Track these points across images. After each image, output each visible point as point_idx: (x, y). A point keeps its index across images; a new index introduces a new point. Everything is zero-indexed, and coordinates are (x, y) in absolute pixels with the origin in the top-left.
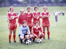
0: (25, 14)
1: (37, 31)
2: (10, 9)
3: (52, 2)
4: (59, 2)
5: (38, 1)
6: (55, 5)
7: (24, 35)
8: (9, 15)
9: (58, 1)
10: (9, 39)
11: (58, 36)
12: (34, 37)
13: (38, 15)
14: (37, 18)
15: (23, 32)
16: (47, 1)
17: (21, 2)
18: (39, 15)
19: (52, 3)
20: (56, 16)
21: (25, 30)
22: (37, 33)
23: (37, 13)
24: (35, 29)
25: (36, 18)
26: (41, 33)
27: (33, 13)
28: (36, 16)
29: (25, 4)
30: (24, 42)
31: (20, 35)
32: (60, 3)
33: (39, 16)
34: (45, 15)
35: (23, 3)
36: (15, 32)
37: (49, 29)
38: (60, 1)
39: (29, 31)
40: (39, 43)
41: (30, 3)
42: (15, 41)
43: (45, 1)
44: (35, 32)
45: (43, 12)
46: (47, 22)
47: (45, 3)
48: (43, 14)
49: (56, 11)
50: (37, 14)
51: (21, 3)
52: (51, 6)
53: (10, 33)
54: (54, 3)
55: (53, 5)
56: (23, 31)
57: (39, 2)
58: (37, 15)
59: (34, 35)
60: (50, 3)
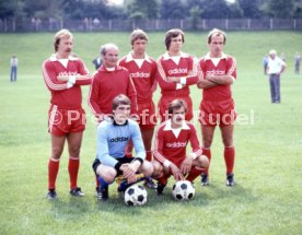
0: (123, 64)
1: (175, 145)
2: (58, 41)
3: (261, 12)
4: (292, 13)
5: (198, 7)
6: (271, 25)
7: (116, 162)
8: (53, 69)
9: (287, 9)
10: (47, 177)
11: (275, 168)
12: (164, 171)
13: (181, 71)
14: (179, 87)
15: (110, 147)
16: (238, 8)
17: (120, 10)
18: (185, 71)
19: (258, 17)
20: (273, 75)
21: (122, 139)
22: (178, 156)
23: (176, 60)
24: (166, 137)
25: (175, 83)
26: (194, 155)
27: (158, 61)
28: (173, 75)
29: (138, 18)
30: (117, 194)
31: (97, 163)
32: (294, 17)
33: (186, 75)
34: (216, 69)
35: (129, 14)
36: (79, 147)
37: (230, 137)
38: (295, 8)
39: (139, 142)
40: (185, 200)
41: (159, 15)
42: (75, 190)
43: (228, 9)
44: (165, 151)
45: (207, 57)
46: (220, 104)
47: (230, 18)
48: (206, 66)
49: (273, 52)
50: (178, 67)
51: (118, 13)
52: (254, 29)
53: (54, 151)
54: (271, 15)
55: (266, 28)
56: (111, 142)
57: (202, 11)
58: (176, 71)
59: (162, 164)
60: (252, 17)
